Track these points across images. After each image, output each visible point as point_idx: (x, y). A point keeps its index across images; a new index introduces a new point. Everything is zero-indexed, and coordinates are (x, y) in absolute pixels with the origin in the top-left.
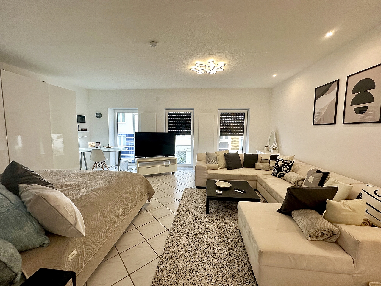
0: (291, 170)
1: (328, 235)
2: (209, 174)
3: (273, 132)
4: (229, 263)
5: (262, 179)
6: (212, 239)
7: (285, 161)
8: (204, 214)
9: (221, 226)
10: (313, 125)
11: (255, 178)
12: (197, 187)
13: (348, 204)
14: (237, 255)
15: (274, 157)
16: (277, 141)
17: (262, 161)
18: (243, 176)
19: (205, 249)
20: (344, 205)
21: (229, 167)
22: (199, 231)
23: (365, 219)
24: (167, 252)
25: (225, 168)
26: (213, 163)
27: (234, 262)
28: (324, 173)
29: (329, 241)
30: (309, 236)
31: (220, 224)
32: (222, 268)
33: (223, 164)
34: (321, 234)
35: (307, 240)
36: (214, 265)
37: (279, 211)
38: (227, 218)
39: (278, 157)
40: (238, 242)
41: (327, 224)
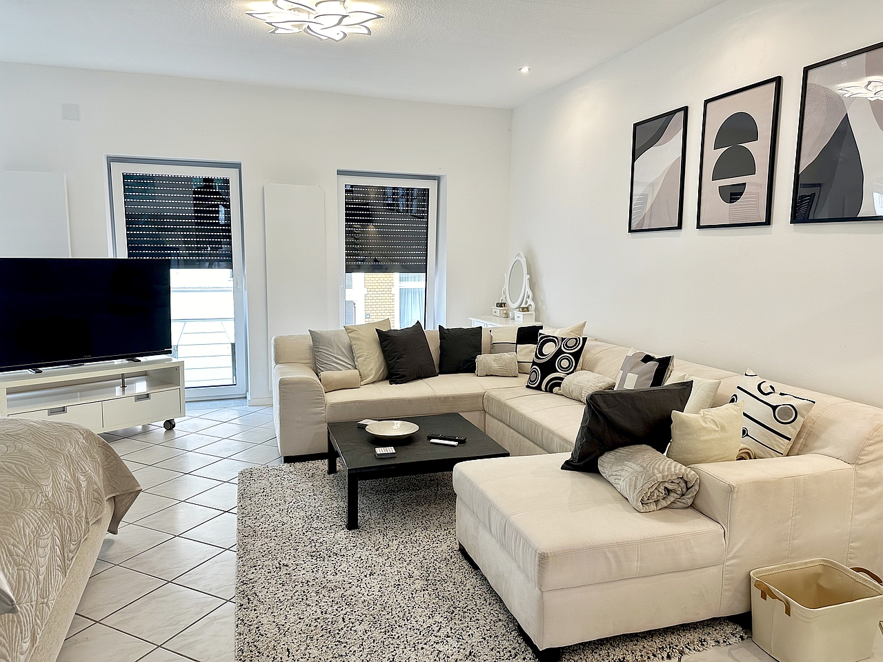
0: (578, 367)
1: (679, 492)
2: (333, 406)
3: (518, 255)
4: (453, 631)
5: (502, 400)
6: (390, 589)
7: (563, 339)
8: (343, 534)
9: (405, 552)
10: (630, 231)
11: (481, 403)
12: (288, 460)
13: (712, 416)
14: (469, 607)
15: (528, 335)
16: (533, 285)
17: (494, 348)
18: (445, 399)
19: (375, 618)
20: (704, 418)
21: (393, 375)
22: (339, 577)
23: (744, 449)
24: (257, 654)
25: (383, 380)
26: (338, 366)
27: (466, 625)
28: (660, 360)
29: (679, 505)
30: (642, 504)
31: (401, 546)
32: (437, 646)
33: (375, 369)
34: (663, 492)
35: (639, 514)
36: (414, 644)
37: (568, 466)
38: (419, 529)
39: (540, 331)
40: (464, 579)
41: (675, 467)
